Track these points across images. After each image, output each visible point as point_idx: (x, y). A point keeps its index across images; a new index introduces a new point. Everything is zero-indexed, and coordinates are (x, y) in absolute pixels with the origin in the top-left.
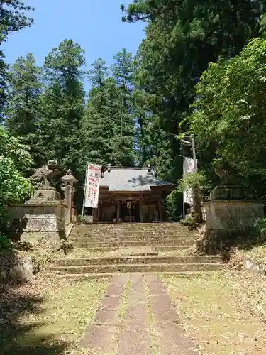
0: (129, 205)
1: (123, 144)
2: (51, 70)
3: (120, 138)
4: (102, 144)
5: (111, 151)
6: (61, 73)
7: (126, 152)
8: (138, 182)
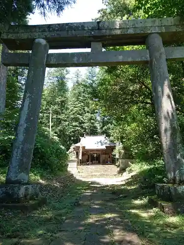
0: (95, 155)
1: (91, 119)
2: (51, 78)
3: (89, 115)
4: (79, 119)
5: (84, 123)
6: (56, 79)
7: (93, 123)
8: (100, 144)
